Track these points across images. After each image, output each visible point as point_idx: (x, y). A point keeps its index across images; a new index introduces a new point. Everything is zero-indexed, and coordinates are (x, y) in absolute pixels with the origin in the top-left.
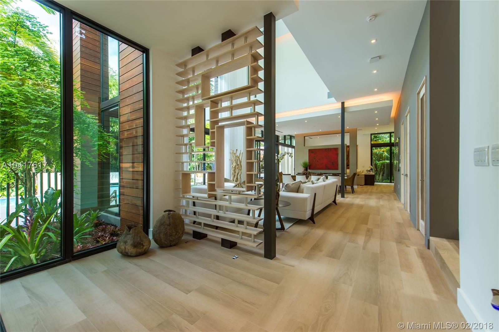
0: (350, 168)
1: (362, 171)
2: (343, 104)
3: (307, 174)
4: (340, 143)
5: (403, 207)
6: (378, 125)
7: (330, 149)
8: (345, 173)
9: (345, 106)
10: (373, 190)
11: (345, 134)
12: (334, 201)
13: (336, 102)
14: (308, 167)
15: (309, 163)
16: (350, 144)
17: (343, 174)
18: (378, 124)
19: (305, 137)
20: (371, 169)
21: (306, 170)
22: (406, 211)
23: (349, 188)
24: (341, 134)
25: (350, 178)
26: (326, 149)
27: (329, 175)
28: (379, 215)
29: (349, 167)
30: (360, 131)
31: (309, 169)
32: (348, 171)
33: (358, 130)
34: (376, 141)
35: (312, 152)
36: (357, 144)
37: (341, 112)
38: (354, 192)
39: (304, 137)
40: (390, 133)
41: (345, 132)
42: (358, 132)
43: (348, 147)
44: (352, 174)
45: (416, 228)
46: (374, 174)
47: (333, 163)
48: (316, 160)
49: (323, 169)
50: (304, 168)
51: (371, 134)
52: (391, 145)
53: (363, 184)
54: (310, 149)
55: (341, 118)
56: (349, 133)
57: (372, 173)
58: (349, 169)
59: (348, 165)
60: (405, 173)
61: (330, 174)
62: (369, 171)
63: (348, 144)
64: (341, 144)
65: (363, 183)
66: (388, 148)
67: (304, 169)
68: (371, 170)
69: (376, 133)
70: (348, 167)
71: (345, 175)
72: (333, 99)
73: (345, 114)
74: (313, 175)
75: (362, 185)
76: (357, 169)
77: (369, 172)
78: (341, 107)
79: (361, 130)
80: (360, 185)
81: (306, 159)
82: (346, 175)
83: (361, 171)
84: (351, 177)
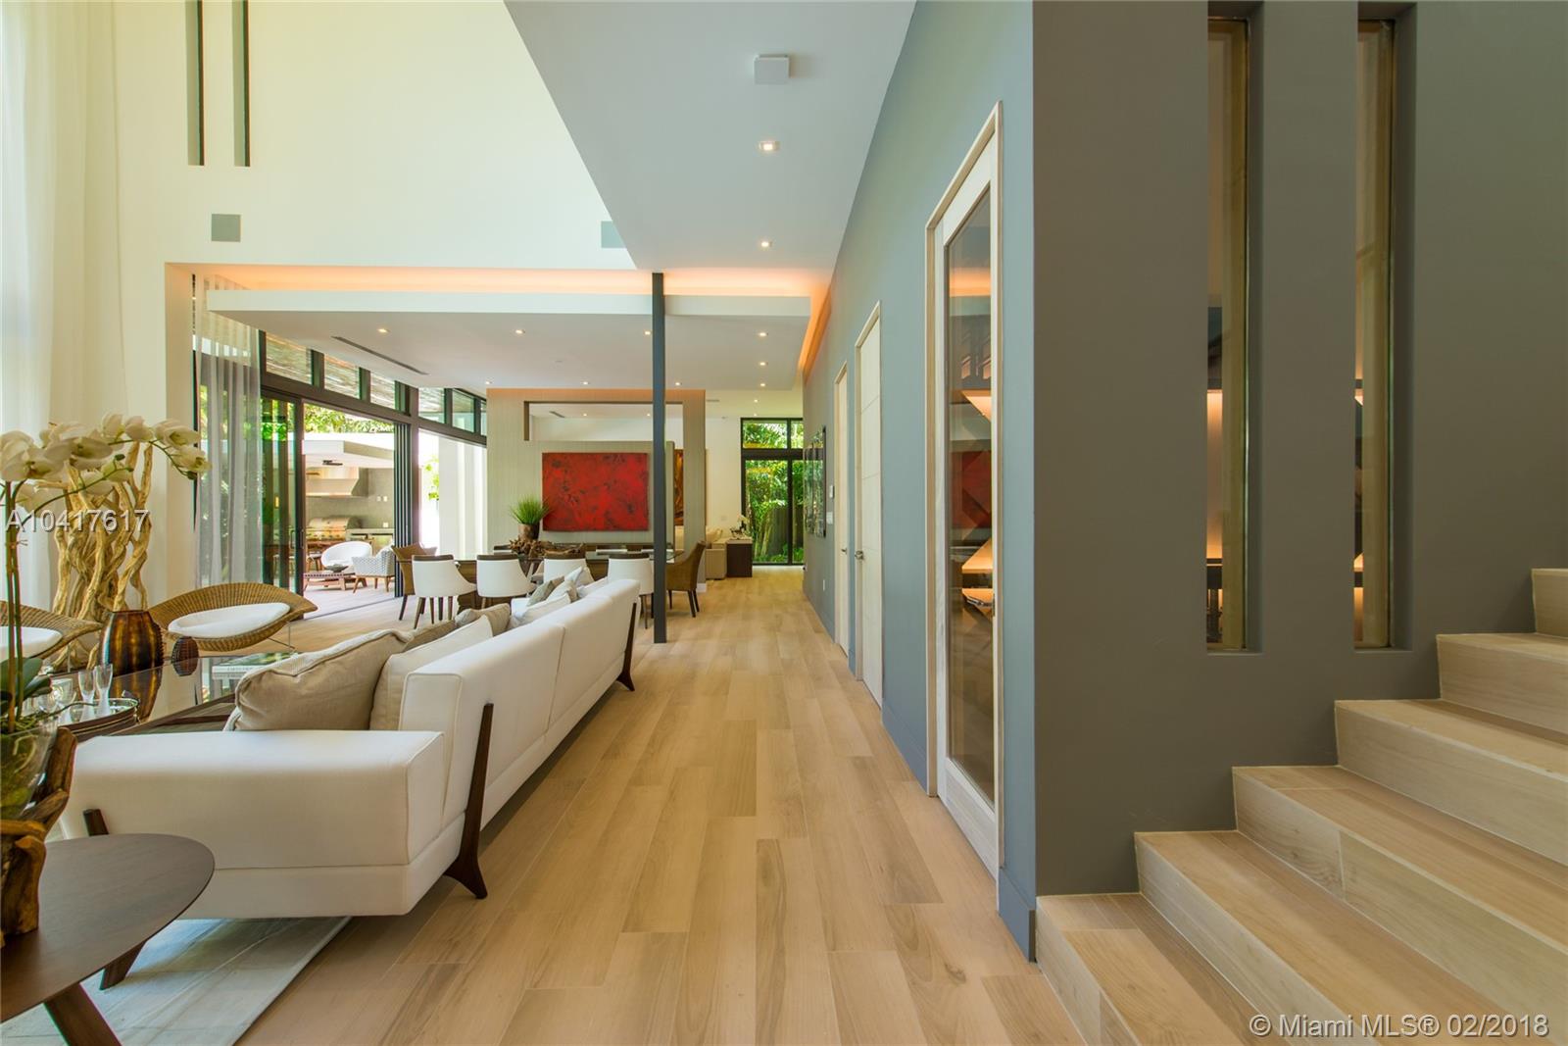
0: (685, 523)
1: (719, 532)
2: (658, 279)
3: (527, 554)
4: (650, 438)
5: (847, 662)
6: (763, 388)
7: (622, 455)
8: (669, 539)
9: (667, 292)
10: (750, 596)
11: (667, 406)
12: (625, 677)
13: (633, 266)
14: (541, 522)
15: (544, 504)
16: (684, 446)
17: (661, 544)
18: (763, 385)
19: (531, 405)
20: (743, 526)
21: (533, 533)
22: (858, 680)
23: (680, 598)
24: (651, 406)
25: (683, 563)
26: (606, 456)
27: (613, 556)
28: (788, 727)
29: (682, 521)
30: (711, 403)
31: (544, 529)
32: (680, 531)
33: (709, 401)
34: (752, 442)
35: (554, 463)
36: (706, 448)
37: (651, 313)
38: (698, 610)
39: (522, 405)
40: (789, 421)
41: (666, 399)
42: (708, 407)
43: (679, 453)
44: (692, 547)
45: (925, 789)
46: (751, 542)
47: (630, 507)
48: (570, 496)
49: (596, 529)
50: (522, 525)
51: (742, 419)
52: (791, 454)
53: (723, 576)
54: (548, 450)
55: (651, 337)
56: (681, 407)
57: (746, 538)
58: (682, 525)
59: (679, 514)
60: (856, 550)
61: (618, 546)
62: (737, 531)
63: (679, 446)
64: (652, 440)
65: (722, 569)
66: (784, 464)
67: (526, 530)
68: (743, 530)
69: (755, 416)
70: (680, 519)
71: (668, 550)
72: (622, 256)
73: (667, 319)
74: (550, 557)
75: (720, 579)
76: (705, 524)
77: (738, 536)
78: (651, 293)
79: (718, 401)
80: (716, 579)
81: (533, 490)
82: (671, 551)
83: (716, 533)
84: (691, 557)
